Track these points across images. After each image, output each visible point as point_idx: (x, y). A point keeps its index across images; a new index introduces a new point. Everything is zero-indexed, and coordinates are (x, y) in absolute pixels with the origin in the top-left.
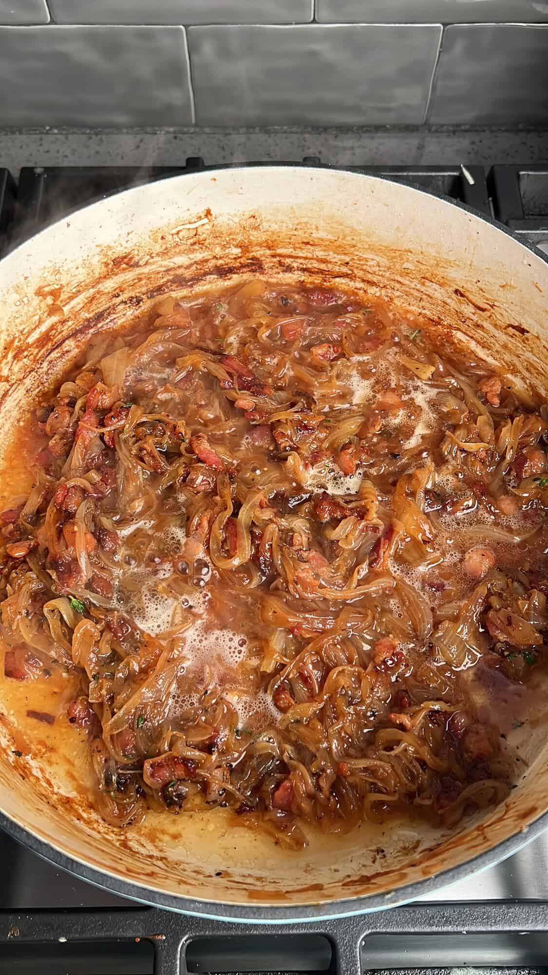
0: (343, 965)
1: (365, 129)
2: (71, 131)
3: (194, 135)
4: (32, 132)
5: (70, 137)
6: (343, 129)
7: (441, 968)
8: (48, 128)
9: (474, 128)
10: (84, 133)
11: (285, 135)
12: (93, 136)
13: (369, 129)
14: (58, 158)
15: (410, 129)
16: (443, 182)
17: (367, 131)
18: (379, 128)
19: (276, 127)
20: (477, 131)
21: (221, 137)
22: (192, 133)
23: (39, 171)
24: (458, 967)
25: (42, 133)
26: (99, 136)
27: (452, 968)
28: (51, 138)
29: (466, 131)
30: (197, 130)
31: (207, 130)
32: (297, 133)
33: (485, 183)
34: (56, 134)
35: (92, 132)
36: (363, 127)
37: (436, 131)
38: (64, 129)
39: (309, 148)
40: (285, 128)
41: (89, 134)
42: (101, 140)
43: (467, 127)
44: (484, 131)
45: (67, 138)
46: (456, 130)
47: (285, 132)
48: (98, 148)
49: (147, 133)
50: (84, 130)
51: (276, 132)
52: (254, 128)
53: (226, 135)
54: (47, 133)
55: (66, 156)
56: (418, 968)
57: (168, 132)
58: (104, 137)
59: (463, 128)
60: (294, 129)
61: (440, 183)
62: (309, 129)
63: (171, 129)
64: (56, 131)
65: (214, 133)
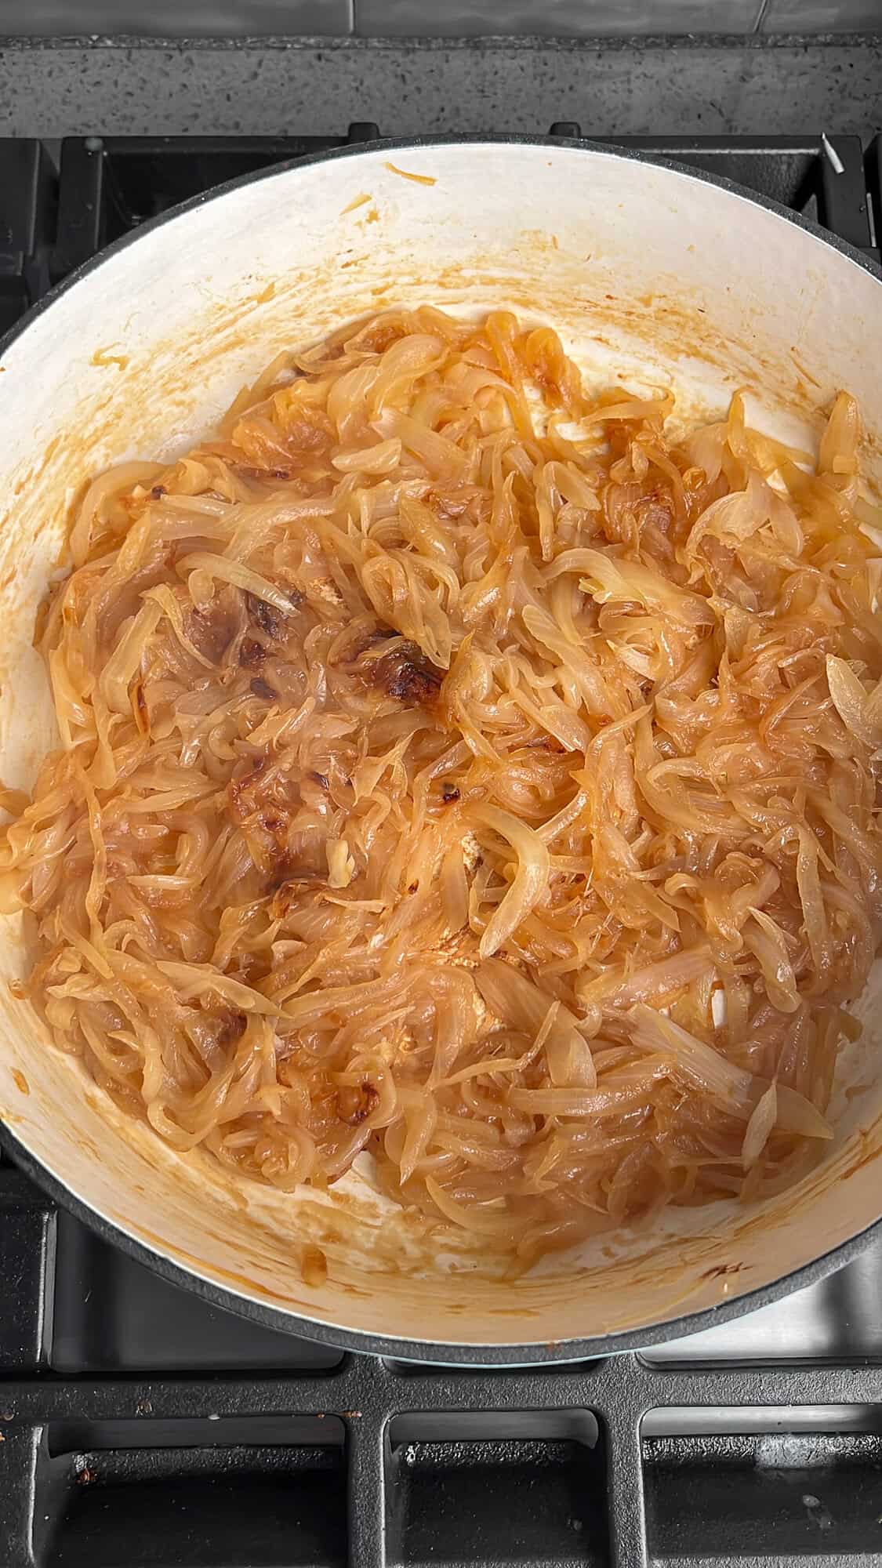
0: (616, 1450)
1: (651, 39)
2: (136, 44)
3: (350, 52)
4: (67, 44)
5: (135, 54)
6: (614, 42)
7: (748, 1435)
8: (95, 37)
9: (841, 39)
10: (157, 48)
11: (509, 52)
12: (176, 53)
13: (658, 41)
14: (115, 97)
15: (727, 41)
16: (789, 165)
17: (654, 45)
18: (676, 40)
19: (495, 37)
20: (844, 45)
21: (398, 55)
22: (348, 48)
23: (94, 144)
24: (772, 1434)
25: (84, 47)
26: (186, 54)
27: (763, 1435)
28: (100, 56)
29: (827, 45)
30: (357, 42)
31: (374, 42)
32: (531, 48)
33: (862, 169)
34: (107, 47)
35: (171, 45)
36: (648, 37)
37: (775, 45)
38: (124, 41)
39: (552, 79)
40: (511, 38)
41: (166, 48)
42: (190, 61)
43: (829, 38)
44: (858, 45)
45: (129, 58)
46: (809, 40)
47: (510, 47)
48: (184, 79)
49: (268, 47)
50: (157, 42)
51: (496, 47)
52: (457, 39)
53: (408, 51)
54: (94, 47)
55: (130, 94)
56: (716, 1435)
57: (307, 47)
58: (192, 54)
59: (821, 39)
60: (526, 42)
61: (784, 167)
62: (553, 42)
63: (312, 41)
64: (109, 43)
65: (386, 49)
